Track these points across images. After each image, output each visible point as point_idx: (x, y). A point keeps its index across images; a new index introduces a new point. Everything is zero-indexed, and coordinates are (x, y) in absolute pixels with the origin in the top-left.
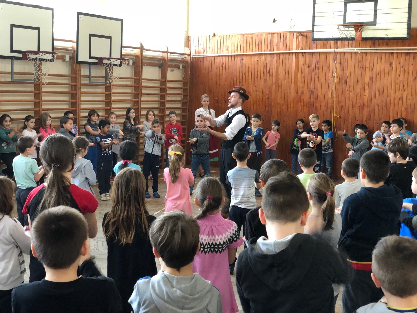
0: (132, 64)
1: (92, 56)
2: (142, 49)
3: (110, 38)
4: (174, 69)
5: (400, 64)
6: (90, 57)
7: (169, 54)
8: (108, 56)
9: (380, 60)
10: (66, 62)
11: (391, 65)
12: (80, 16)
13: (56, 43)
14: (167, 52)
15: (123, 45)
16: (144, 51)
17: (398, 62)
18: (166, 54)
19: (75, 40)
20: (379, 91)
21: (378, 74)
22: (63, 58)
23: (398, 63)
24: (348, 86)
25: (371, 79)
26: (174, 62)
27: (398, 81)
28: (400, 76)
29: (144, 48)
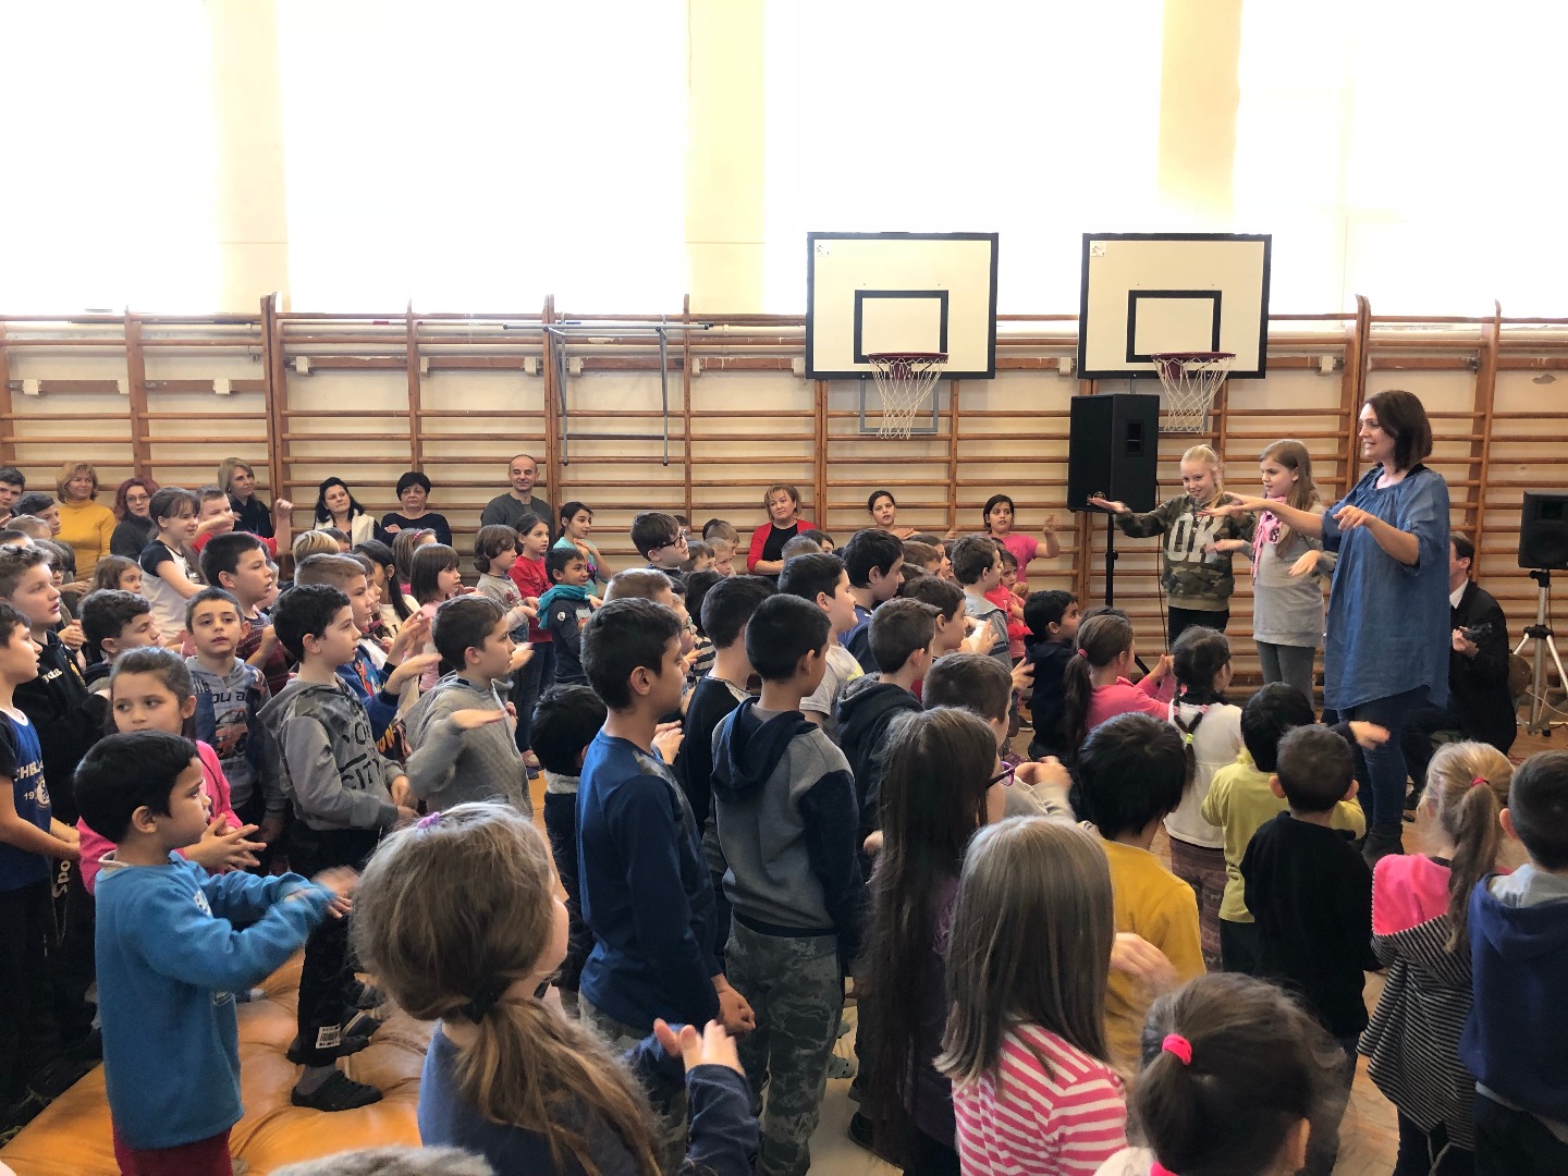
0: (1334, 369)
1: (1137, 352)
2: (1364, 316)
3: (1216, 296)
4: (1552, 374)
6: (1131, 357)
7: (1503, 326)
8: (1208, 349)
10: (1064, 375)
12: (1093, 244)
13: (1003, 328)
14: (1497, 321)
15: (1271, 312)
16: (1372, 324)
18: (1492, 327)
19: (1077, 312)
22: (1050, 367)
26: (1546, 352)
29: (1374, 313)
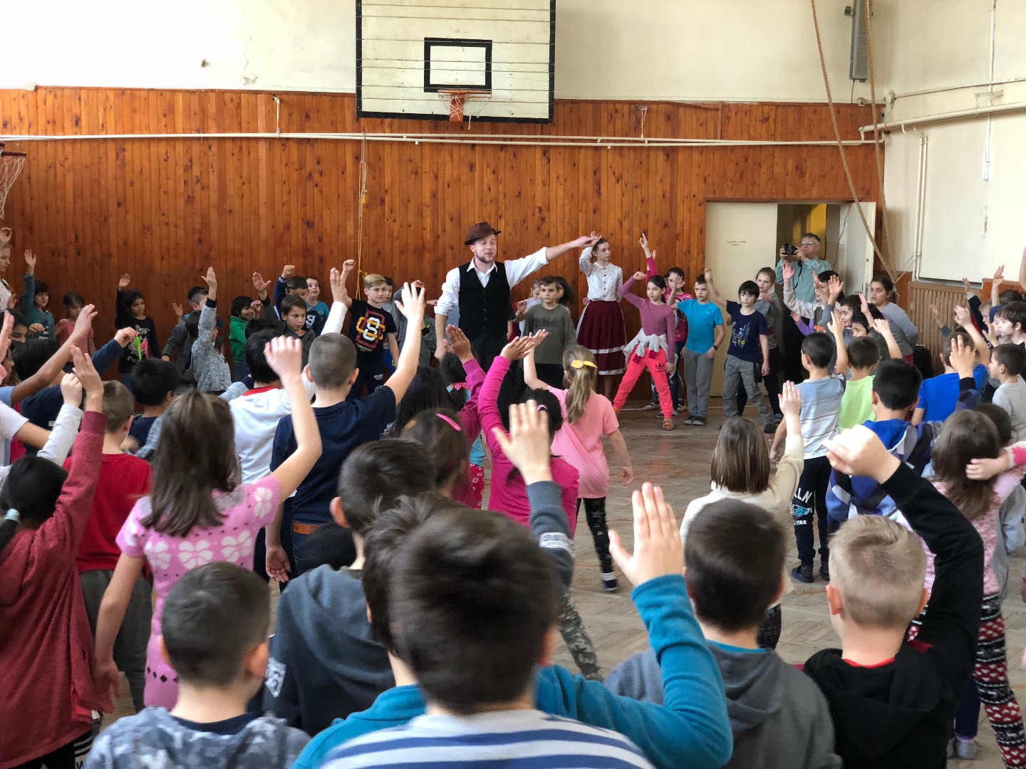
5: (488, 166)
9: (450, 159)
11: (472, 167)
17: (485, 162)
20: (451, 219)
21: (449, 186)
23: (485, 166)
24: (387, 210)
25: (434, 195)
27: (487, 199)
28: (490, 189)
